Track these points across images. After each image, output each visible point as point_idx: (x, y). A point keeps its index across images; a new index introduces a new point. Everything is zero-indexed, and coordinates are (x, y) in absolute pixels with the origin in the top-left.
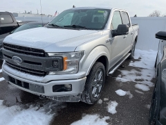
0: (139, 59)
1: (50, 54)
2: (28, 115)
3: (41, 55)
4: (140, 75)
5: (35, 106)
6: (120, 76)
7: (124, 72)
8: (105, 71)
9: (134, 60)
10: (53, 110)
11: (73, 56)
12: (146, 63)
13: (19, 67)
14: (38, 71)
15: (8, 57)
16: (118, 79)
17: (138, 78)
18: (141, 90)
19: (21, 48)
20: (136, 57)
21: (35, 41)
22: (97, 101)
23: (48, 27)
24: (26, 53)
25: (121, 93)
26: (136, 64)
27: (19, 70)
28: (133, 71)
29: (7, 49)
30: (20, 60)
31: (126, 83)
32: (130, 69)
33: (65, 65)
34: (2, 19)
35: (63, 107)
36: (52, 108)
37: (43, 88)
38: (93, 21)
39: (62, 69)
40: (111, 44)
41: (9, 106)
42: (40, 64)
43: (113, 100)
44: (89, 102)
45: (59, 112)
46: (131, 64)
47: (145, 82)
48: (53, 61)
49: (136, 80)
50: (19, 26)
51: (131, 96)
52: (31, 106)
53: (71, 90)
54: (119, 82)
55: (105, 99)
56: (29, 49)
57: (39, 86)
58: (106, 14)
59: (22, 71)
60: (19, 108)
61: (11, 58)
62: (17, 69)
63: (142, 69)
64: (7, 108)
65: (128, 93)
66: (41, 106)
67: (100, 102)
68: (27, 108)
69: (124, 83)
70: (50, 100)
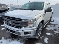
0: (53, 21)
1: (23, 20)
2: (14, 43)
3: (19, 21)
4: (55, 27)
5: (16, 39)
6: (47, 27)
7: (49, 26)
8: (42, 26)
9: (52, 21)
10: (23, 41)
11: (31, 20)
12: (56, 22)
13: (11, 25)
14: (18, 26)
15: (7, 21)
16: (47, 28)
17: (54, 28)
18: (56, 33)
19: (11, 17)
20: (52, 20)
21: (17, 15)
22: (40, 38)
23: (20, 10)
24: (14, 20)
25: (48, 34)
26: (53, 23)
27: (11, 26)
28: (52, 26)
29: (6, 18)
30: (11, 22)
31: (50, 30)
32: (51, 24)
33: (29, 24)
34: (3, 7)
35: (27, 40)
36: (23, 40)
37: (20, 33)
38: (36, 7)
39: (27, 26)
40: (45, 15)
41: (7, 39)
42: (19, 24)
43: (46, 37)
44: (37, 38)
45: (25, 42)
46: (51, 23)
47: (57, 30)
48: (24, 23)
49: (54, 29)
50: (9, 9)
51: (53, 36)
52: (15, 39)
53: (31, 34)
54: (47, 30)
55: (43, 37)
56: (14, 18)
57: (18, 32)
58: (42, 4)
59: (12, 26)
60: (11, 40)
61: (8, 21)
62: (10, 25)
63: (55, 24)
64: (6, 40)
65: (52, 34)
66: (19, 39)
67: (41, 38)
68: (13, 40)
69: (49, 30)
70: (22, 37)
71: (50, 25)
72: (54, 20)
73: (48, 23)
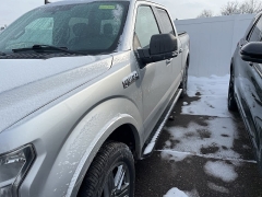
4: (207, 135)
6: (168, 143)
7: (177, 132)
9: (190, 100)
12: (211, 103)
16: (165, 152)
17: (206, 143)
18: (219, 181)
20: (191, 93)
28: (193, 128)
46: (185, 110)
47: (222, 154)
49: (204, 151)
63: (207, 117)
71: (185, 127)
72: (198, 94)
73: (172, 113)
